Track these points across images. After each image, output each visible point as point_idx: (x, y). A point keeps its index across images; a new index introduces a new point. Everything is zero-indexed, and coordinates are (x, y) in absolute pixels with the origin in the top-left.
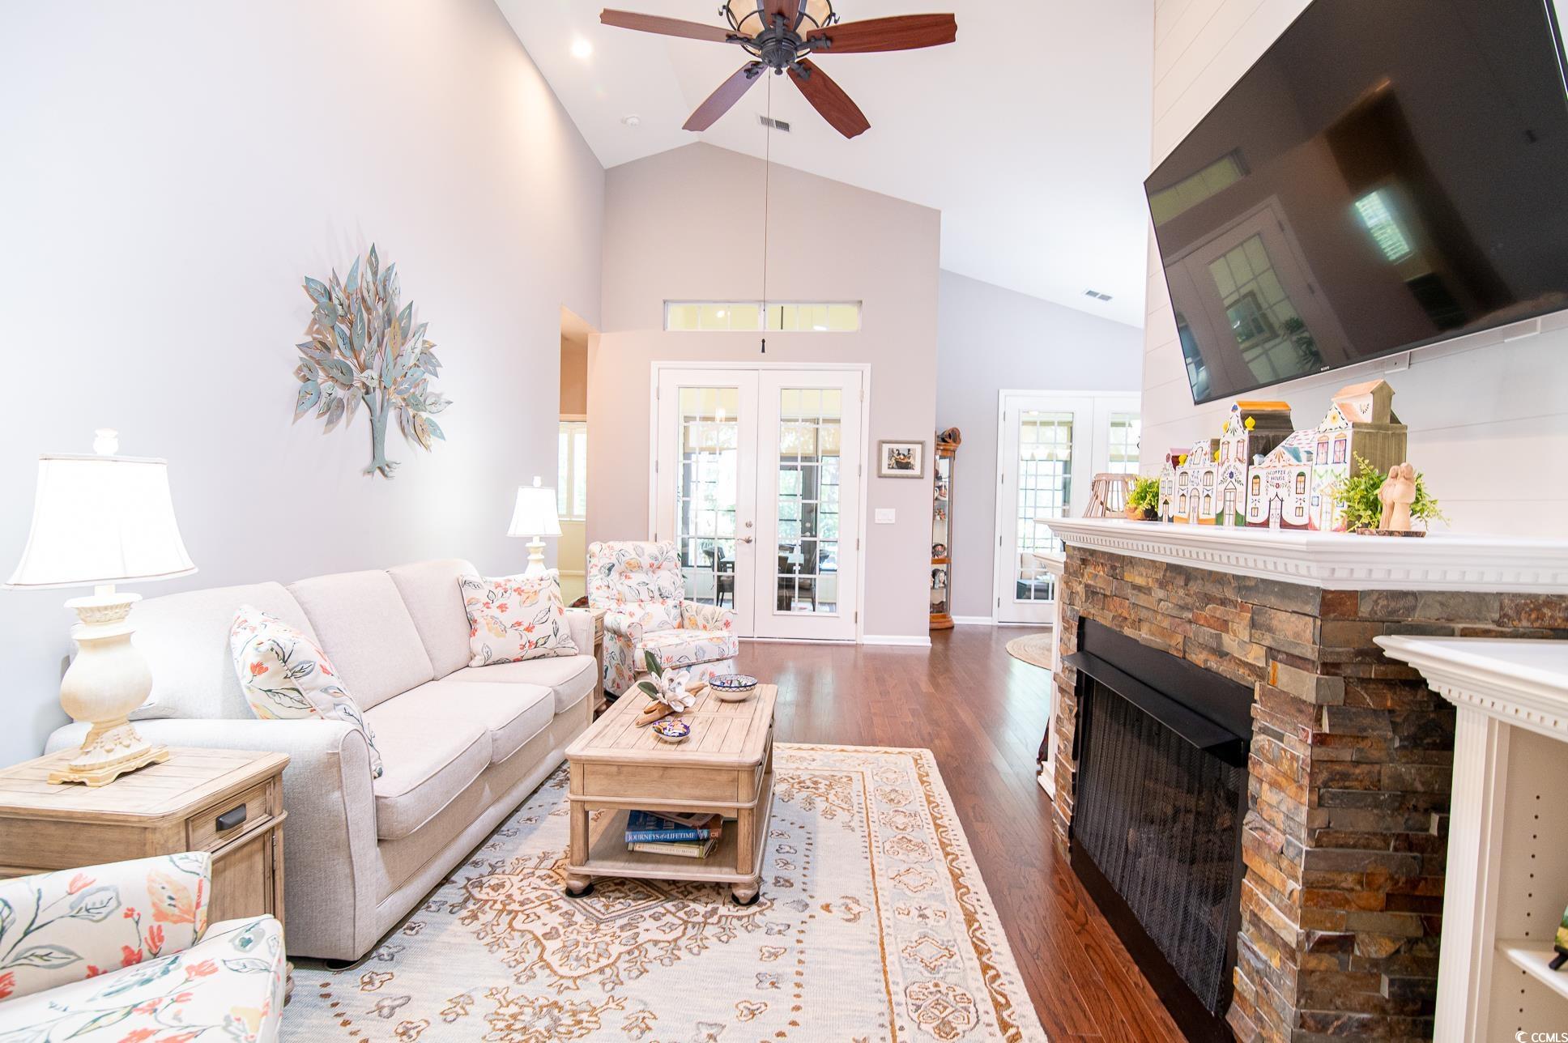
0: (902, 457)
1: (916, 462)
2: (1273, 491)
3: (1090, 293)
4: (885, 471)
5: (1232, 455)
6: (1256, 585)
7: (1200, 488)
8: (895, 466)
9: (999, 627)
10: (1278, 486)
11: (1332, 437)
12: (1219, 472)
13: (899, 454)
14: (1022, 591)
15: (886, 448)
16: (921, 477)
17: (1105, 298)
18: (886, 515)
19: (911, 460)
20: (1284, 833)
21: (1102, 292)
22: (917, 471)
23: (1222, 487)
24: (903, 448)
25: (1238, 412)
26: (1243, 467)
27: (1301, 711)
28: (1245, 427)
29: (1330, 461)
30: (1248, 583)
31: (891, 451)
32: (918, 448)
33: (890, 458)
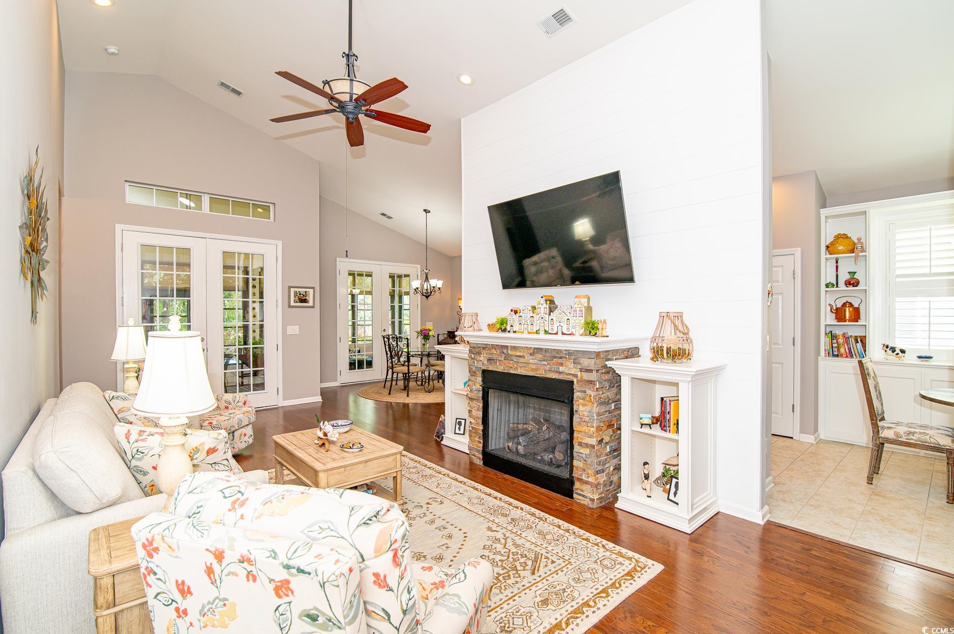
0: (302, 296)
1: (310, 299)
2: (558, 324)
3: (383, 214)
4: (292, 304)
5: (542, 311)
6: (574, 352)
7: (529, 322)
8: (298, 301)
9: (341, 386)
10: (560, 322)
11: (578, 309)
12: (536, 317)
13: (300, 294)
14: (352, 366)
15: (292, 290)
16: (313, 307)
17: (389, 217)
18: (293, 330)
19: (307, 298)
20: (588, 417)
21: (389, 214)
22: (311, 304)
23: (538, 322)
24: (302, 290)
25: (544, 299)
26: (547, 316)
27: (591, 384)
28: (547, 304)
29: (578, 316)
30: (570, 352)
31: (296, 293)
32: (311, 291)
33: (295, 297)
